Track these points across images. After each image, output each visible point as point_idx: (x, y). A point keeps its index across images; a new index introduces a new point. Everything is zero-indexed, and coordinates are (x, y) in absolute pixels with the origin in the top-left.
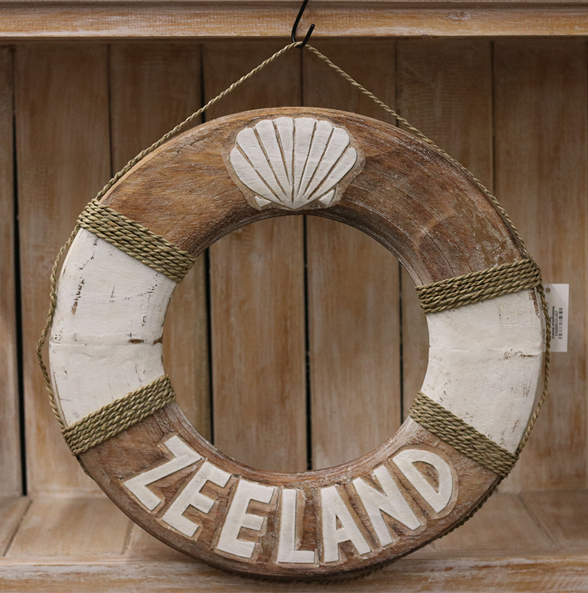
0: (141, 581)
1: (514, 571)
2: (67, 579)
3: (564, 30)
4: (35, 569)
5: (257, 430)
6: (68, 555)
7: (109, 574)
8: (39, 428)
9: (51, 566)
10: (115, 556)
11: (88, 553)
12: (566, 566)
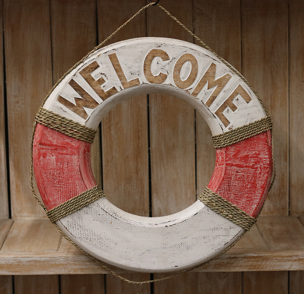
0: (66, 264)
1: (248, 260)
2: (30, 263)
4: (14, 259)
5: (125, 186)
6: (31, 251)
7: (51, 261)
8: (17, 186)
9: (22, 257)
10: (54, 252)
11: (40, 250)
12: (273, 257)
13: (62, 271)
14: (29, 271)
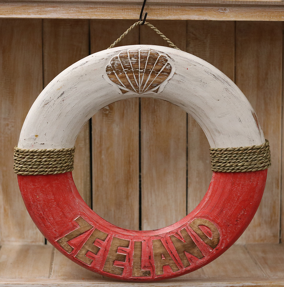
3: (276, 18)
4: (5, 286)
5: (115, 212)
10: (45, 279)
11: (32, 277)
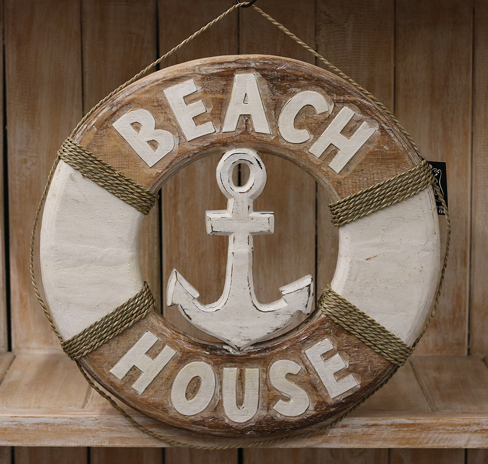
0: (97, 430)
1: (397, 429)
2: (38, 428)
6: (39, 407)
7: (71, 424)
8: (21, 298)
9: (24, 417)
10: (77, 409)
11: (55, 406)
12: (439, 426)
13: (89, 441)
14: (35, 439)
